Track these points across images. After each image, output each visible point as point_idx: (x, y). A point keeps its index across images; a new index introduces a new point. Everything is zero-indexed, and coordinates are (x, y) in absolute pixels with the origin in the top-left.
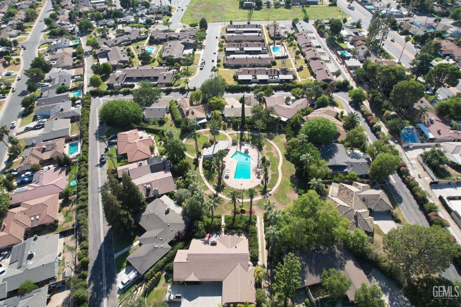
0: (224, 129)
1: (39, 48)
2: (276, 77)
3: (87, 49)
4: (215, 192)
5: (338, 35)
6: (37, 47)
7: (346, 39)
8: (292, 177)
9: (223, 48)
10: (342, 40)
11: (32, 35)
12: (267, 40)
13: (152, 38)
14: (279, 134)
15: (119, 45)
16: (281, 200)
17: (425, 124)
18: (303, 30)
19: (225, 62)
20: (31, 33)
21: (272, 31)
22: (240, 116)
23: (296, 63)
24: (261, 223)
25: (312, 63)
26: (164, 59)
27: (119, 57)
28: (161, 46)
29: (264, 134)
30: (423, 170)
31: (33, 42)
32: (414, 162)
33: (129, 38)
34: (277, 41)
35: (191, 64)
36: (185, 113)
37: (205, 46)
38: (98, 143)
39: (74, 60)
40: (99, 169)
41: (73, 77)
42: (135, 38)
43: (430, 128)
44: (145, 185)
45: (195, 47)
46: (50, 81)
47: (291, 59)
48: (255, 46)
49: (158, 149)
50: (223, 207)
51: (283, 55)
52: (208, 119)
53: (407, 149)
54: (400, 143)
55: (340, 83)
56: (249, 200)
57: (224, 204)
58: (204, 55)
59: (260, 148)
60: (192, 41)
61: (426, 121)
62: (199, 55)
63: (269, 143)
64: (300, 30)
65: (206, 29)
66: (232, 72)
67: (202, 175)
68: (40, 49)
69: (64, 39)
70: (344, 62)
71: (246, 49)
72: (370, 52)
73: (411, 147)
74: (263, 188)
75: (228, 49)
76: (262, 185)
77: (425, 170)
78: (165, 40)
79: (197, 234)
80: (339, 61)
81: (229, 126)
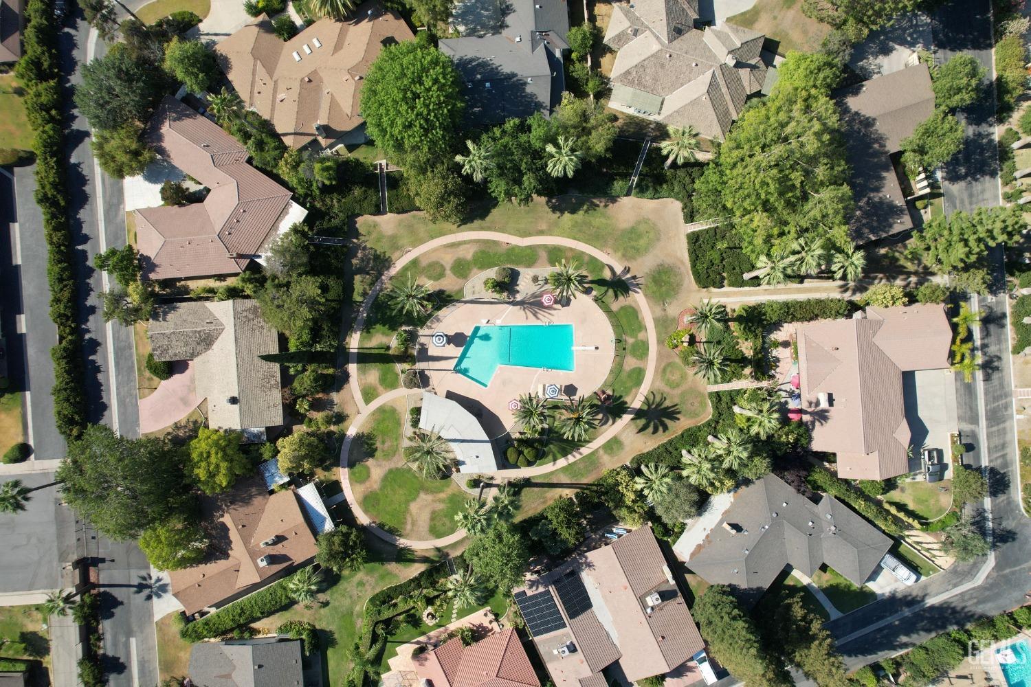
0: (340, 419)
4: (627, 418)
8: (554, 209)
14: (357, 235)
16: (642, 242)
22: (276, 367)
24: (728, 295)
29: (359, 287)
36: (277, 568)
44: (649, 610)
49: (458, 618)
50: (677, 392)
52: (298, 483)
57: (666, 389)
63: (405, 269)
67: (562, 463)
74: (604, 289)
76: (594, 293)
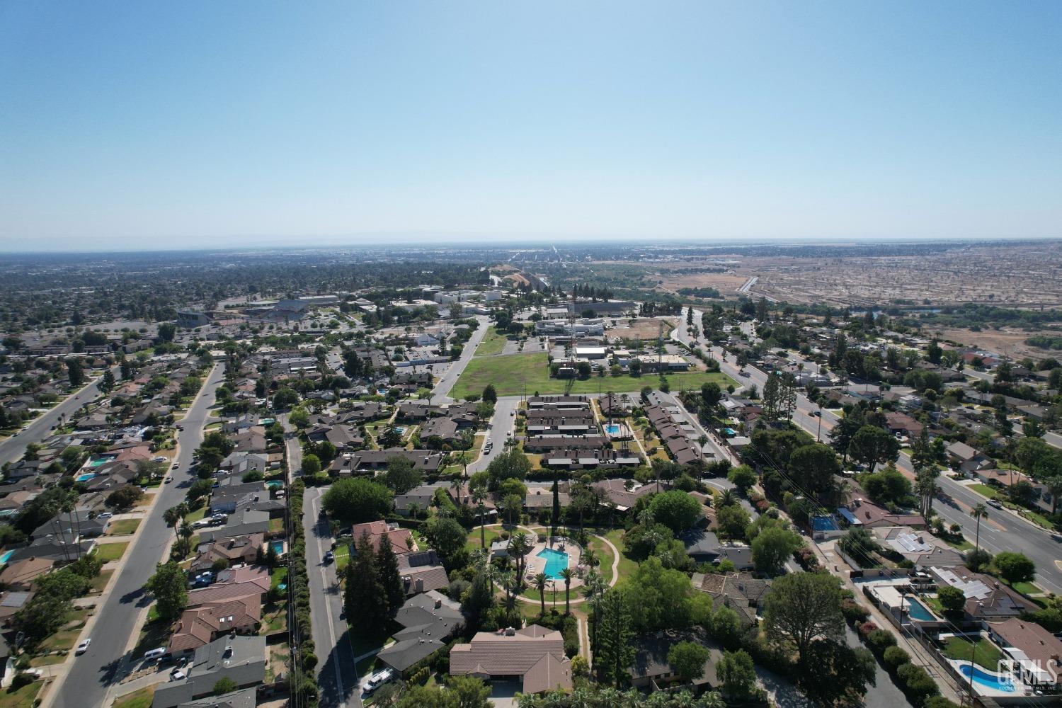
0: (526, 524)
1: (205, 429)
2: (611, 461)
3: (289, 428)
4: (511, 594)
5: (716, 405)
6: (203, 427)
7: (732, 413)
9: (524, 427)
10: (724, 413)
11: (193, 411)
12: (598, 417)
13: (400, 414)
14: (615, 529)
15: (345, 422)
17: (848, 508)
18: (659, 402)
19: (527, 443)
20: (189, 410)
21: (605, 405)
22: (552, 505)
23: (645, 446)
24: (583, 626)
25: (671, 443)
26: (423, 440)
27: (346, 437)
28: (416, 427)
29: (590, 529)
30: (842, 562)
31: (196, 422)
32: (830, 554)
33: (362, 415)
34: (613, 420)
35: (470, 448)
37: (492, 426)
38: (319, 541)
39: (268, 443)
40: (323, 569)
41: (268, 464)
42: (371, 414)
43: (855, 513)
45: (475, 426)
46: (230, 468)
47: (638, 442)
48: (578, 424)
49: (418, 546)
50: (523, 611)
51: (623, 435)
52: (498, 510)
53: (820, 539)
54: (809, 534)
55: (716, 465)
56: (565, 603)
57: (525, 607)
58: (490, 436)
59: (583, 543)
60: (470, 418)
61: (850, 505)
62: (482, 437)
63: (599, 539)
64: (654, 403)
65: (494, 403)
66: (540, 457)
68: (207, 430)
69: (250, 415)
70: (726, 441)
71: (561, 427)
72: (764, 422)
73: (826, 536)
75: (530, 428)
76: (585, 586)
77: (846, 562)
78: (424, 419)
79: (485, 625)
80: (717, 441)
81: (533, 521)
